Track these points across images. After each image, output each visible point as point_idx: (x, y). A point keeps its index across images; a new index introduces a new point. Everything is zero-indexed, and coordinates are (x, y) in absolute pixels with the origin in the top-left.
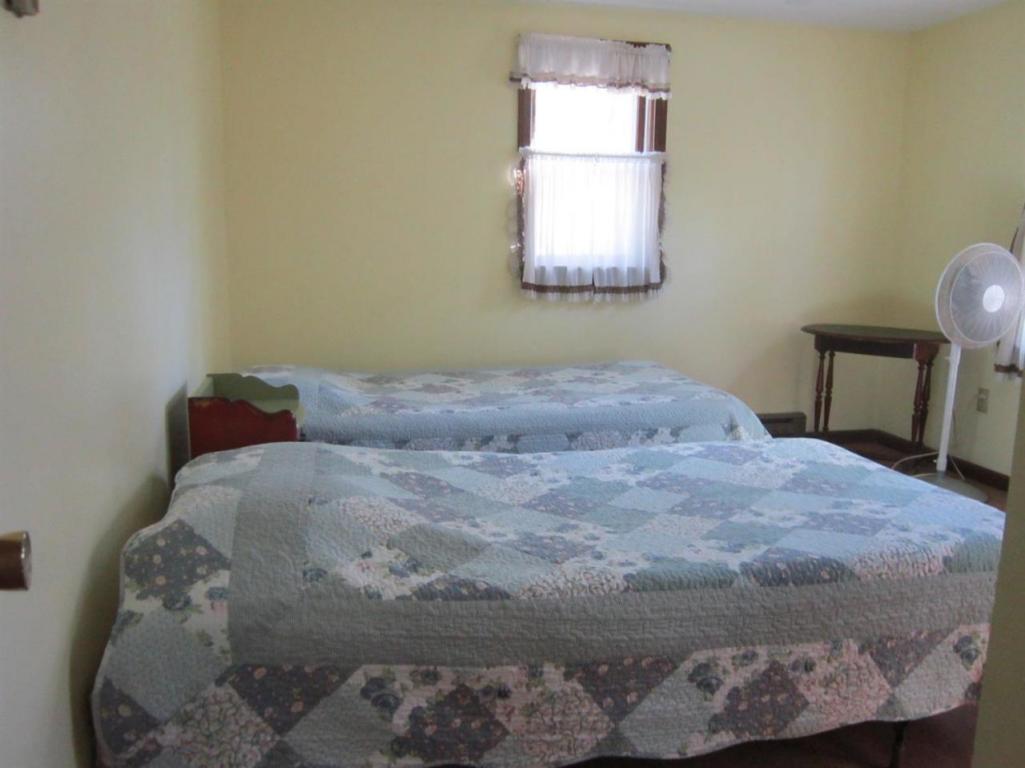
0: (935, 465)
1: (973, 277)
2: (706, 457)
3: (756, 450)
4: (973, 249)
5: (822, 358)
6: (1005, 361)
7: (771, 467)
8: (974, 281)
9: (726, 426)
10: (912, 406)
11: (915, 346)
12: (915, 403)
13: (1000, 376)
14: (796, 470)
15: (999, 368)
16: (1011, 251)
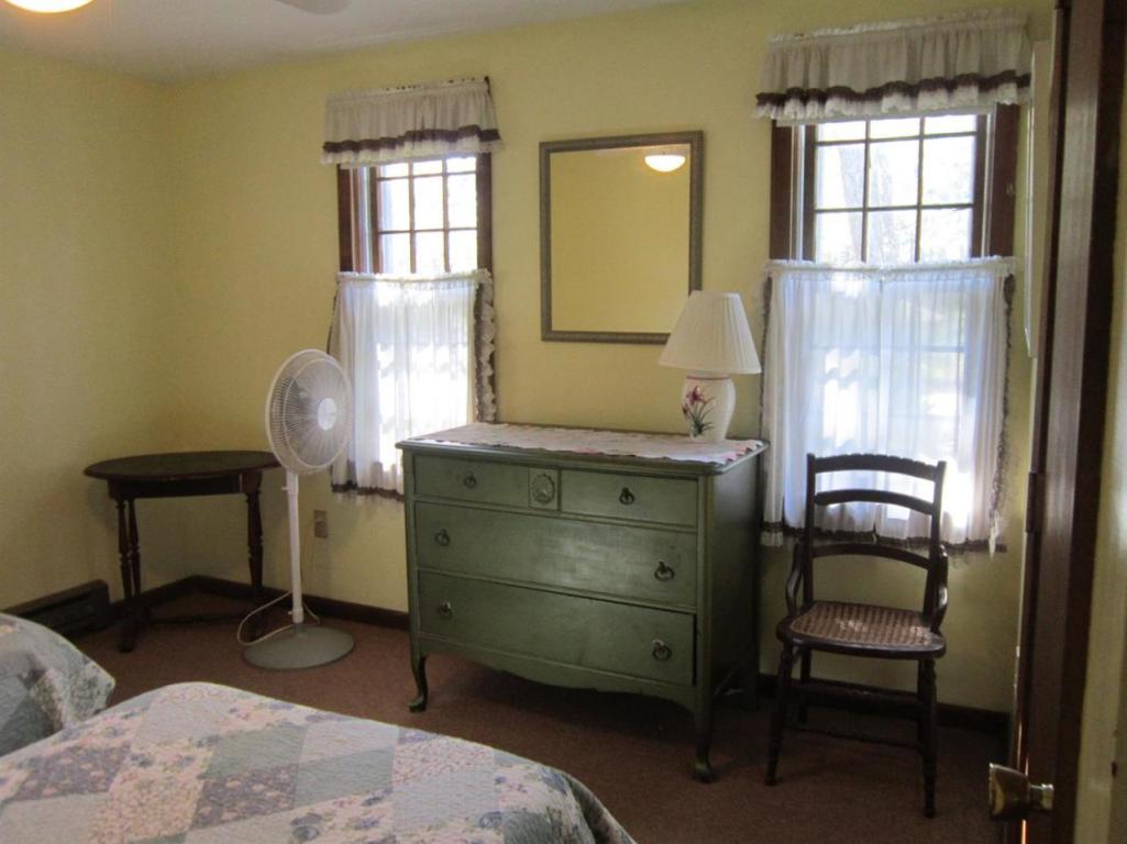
0: (291, 617)
1: (302, 390)
2: (35, 794)
3: (116, 743)
4: (298, 357)
5: (121, 507)
6: (341, 479)
7: (154, 772)
8: (302, 395)
9: (25, 675)
10: (247, 549)
11: (241, 477)
12: (250, 544)
13: (340, 496)
14: (198, 767)
15: (336, 488)
16: (328, 353)
